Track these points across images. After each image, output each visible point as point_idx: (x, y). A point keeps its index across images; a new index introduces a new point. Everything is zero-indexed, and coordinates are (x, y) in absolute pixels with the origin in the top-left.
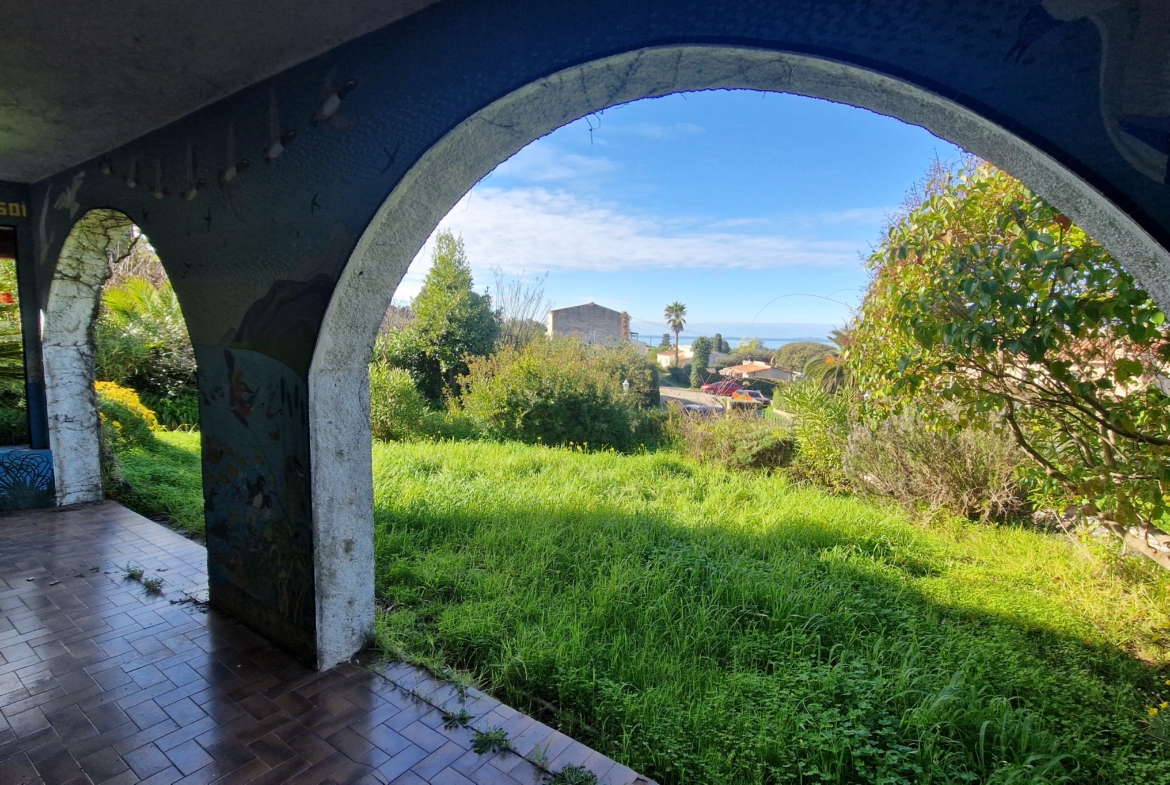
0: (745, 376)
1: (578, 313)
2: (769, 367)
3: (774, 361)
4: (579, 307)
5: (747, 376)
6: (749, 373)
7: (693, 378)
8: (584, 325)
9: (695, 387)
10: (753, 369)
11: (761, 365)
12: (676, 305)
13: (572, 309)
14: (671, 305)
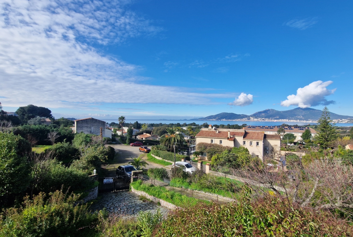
0: (144, 139)
1: (86, 121)
2: (151, 136)
3: (153, 133)
4: (87, 119)
5: (145, 139)
6: (145, 138)
7: (127, 141)
8: (89, 126)
9: (128, 144)
10: (146, 137)
11: (148, 135)
12: (122, 117)
13: (84, 120)
14: (120, 117)
